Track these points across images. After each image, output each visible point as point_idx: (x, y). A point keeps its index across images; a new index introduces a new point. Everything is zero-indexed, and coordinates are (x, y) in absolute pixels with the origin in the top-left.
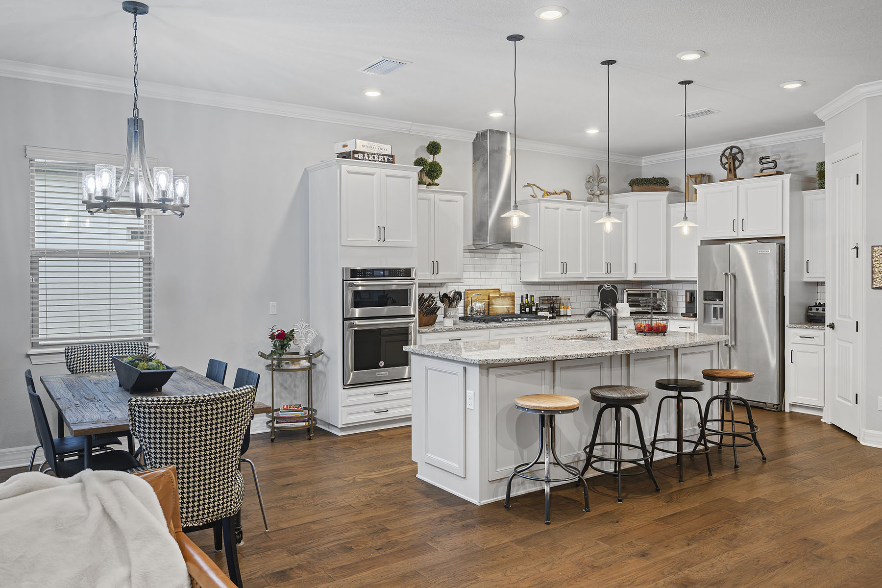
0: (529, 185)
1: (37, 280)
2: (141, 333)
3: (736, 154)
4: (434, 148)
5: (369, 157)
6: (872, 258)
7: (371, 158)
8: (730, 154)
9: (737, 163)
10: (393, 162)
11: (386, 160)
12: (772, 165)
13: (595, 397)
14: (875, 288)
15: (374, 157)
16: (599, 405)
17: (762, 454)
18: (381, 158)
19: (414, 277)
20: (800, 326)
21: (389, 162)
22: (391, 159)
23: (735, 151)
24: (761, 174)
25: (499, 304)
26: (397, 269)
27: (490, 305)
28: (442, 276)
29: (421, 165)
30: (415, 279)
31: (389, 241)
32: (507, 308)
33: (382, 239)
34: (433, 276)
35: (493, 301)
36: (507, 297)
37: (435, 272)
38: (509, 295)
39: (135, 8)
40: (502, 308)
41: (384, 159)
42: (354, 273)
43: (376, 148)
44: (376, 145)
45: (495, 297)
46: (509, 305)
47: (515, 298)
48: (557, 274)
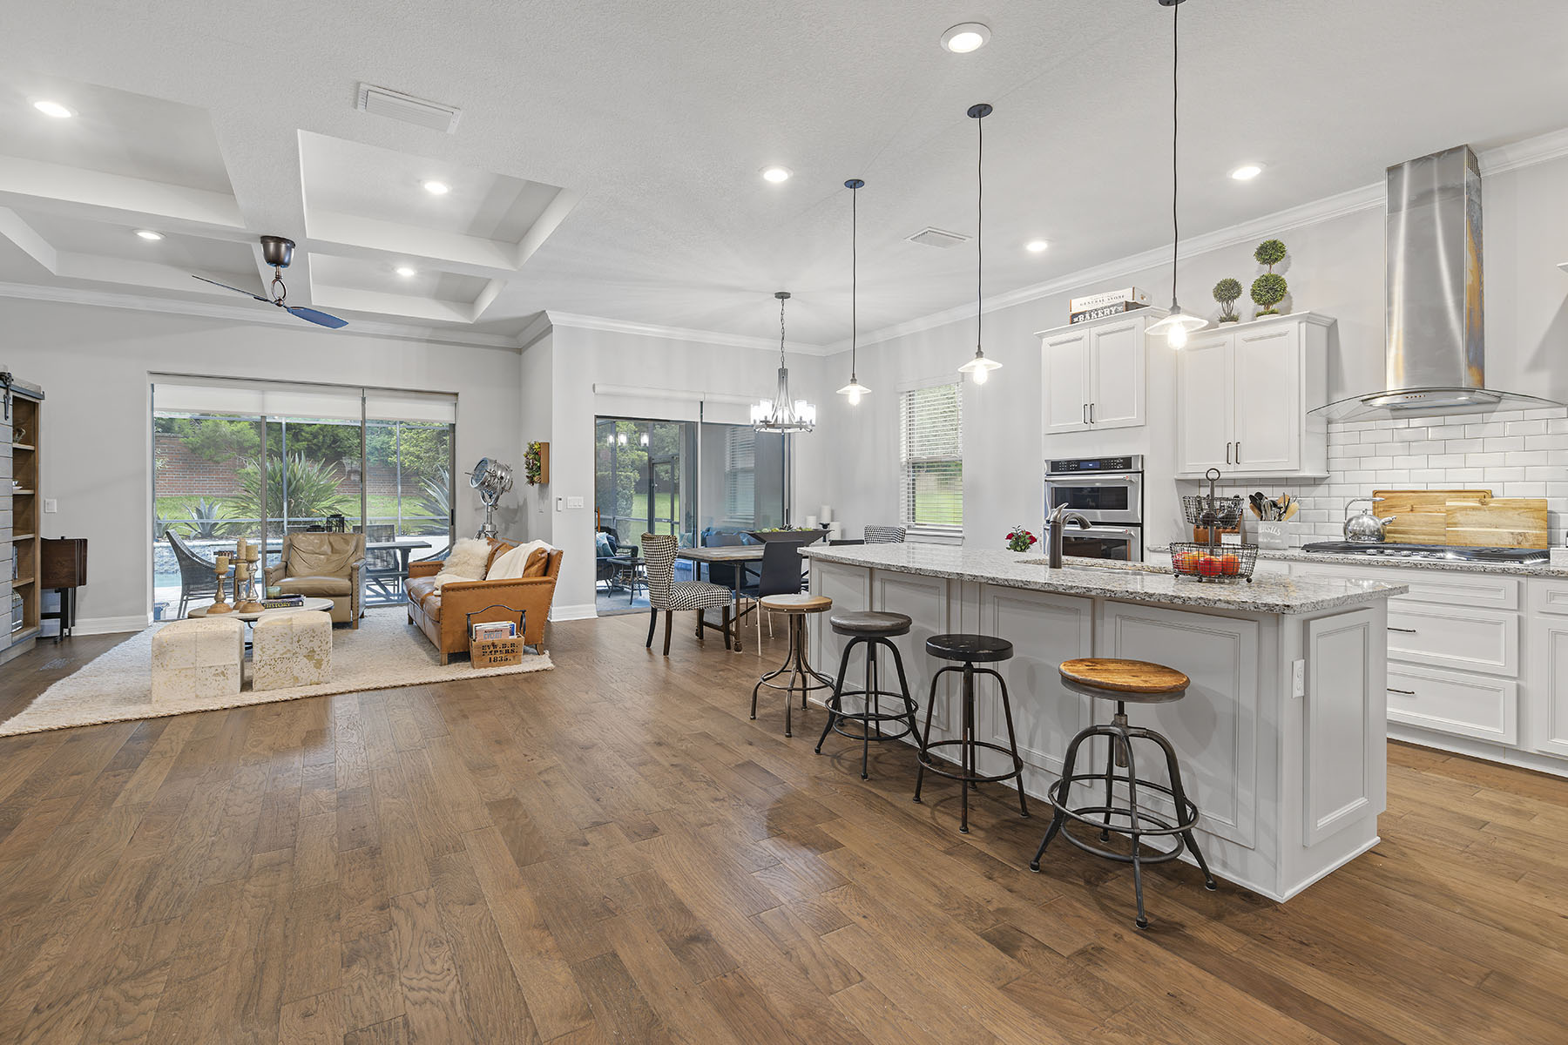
5: (1090, 316)
7: (1094, 316)
11: (1113, 312)
15: (1097, 314)
18: (1107, 311)
19: (1138, 468)
21: (1117, 313)
25: (1481, 525)
26: (1112, 459)
27: (1448, 525)
28: (1251, 466)
29: (1228, 291)
30: (1142, 472)
31: (1102, 422)
32: (1512, 533)
33: (1088, 420)
34: (1231, 468)
35: (1459, 517)
36: (1515, 509)
37: (1232, 459)
38: (1522, 505)
39: (783, 296)
40: (1493, 534)
41: (1111, 311)
42: (1056, 466)
43: (1105, 299)
44: (1105, 296)
45: (1465, 508)
46: (1524, 527)
47: (1551, 512)
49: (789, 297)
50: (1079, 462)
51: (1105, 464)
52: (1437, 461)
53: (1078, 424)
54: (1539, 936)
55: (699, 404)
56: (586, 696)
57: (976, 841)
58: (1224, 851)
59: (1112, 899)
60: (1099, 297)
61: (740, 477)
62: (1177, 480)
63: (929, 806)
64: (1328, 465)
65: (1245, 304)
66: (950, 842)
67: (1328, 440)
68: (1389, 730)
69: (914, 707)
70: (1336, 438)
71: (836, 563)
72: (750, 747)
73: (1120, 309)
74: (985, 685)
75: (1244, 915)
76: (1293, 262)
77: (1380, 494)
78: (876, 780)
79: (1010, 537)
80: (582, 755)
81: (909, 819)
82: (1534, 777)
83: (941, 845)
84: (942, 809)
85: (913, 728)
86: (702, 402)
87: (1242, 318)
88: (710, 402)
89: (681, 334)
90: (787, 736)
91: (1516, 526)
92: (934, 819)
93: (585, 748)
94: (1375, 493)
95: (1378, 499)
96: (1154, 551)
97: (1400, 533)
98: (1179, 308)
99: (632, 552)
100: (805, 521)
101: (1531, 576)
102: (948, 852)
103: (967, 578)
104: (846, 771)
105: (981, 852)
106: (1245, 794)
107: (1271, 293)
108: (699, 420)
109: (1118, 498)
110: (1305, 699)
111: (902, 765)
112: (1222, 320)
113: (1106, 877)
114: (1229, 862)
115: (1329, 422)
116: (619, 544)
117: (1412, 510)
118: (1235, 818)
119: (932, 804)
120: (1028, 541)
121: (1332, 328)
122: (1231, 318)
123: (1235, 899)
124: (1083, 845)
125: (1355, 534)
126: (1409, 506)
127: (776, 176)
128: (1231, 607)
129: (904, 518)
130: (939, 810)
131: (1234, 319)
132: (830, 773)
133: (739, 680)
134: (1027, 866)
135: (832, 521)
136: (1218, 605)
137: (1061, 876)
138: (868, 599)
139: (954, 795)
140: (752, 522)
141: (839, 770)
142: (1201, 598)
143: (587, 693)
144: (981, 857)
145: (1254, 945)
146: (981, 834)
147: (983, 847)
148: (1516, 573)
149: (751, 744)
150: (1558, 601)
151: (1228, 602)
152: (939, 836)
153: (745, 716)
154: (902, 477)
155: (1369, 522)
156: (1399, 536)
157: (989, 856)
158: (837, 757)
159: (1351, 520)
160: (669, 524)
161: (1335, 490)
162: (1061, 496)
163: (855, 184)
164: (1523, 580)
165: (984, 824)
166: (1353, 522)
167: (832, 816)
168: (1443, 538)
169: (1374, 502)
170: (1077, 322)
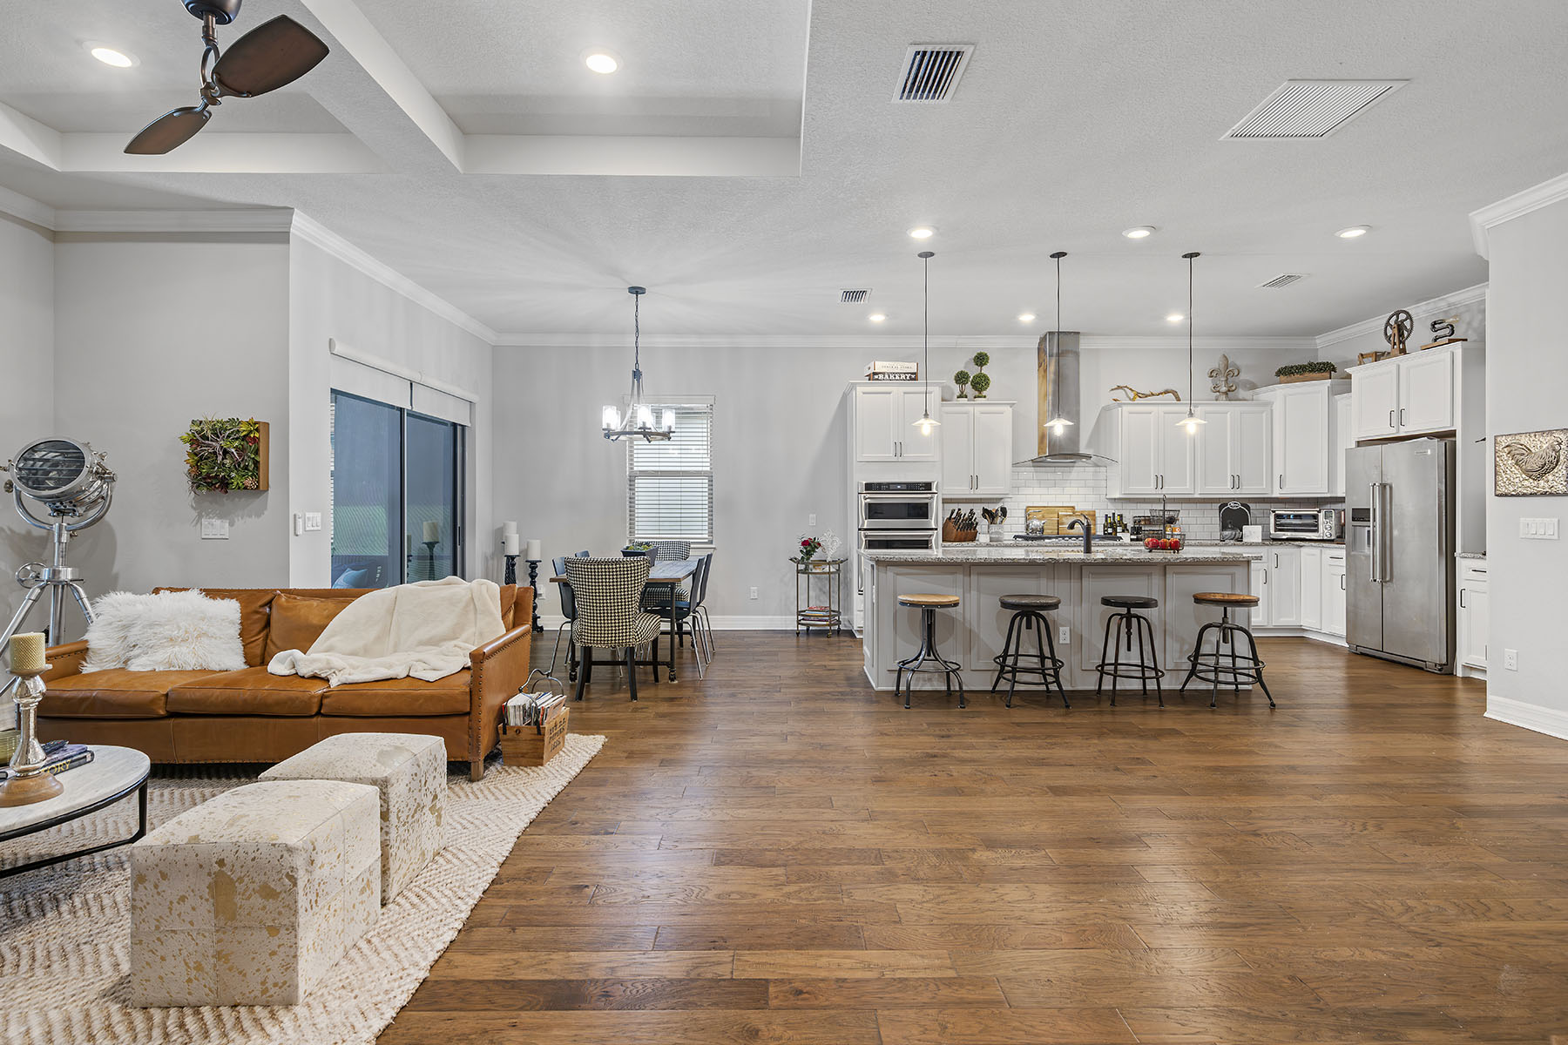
0: (1119, 387)
1: (634, 494)
2: (706, 536)
3: (1402, 321)
4: (981, 359)
5: (889, 377)
6: (1496, 452)
7: (892, 377)
8: (1396, 322)
9: (1406, 333)
10: (915, 379)
11: (908, 378)
12: (1447, 331)
13: (1005, 605)
14: (1501, 495)
15: (895, 377)
16: (1011, 613)
17: (1270, 699)
18: (903, 377)
19: (934, 490)
20: (1473, 555)
21: (911, 379)
22: (913, 376)
23: (1402, 316)
24: (1436, 344)
26: (916, 483)
27: (1059, 524)
28: (984, 490)
29: (961, 378)
30: (937, 493)
31: (907, 456)
33: (898, 454)
34: (972, 492)
35: (1065, 520)
37: (974, 486)
39: (637, 291)
41: (906, 377)
42: (869, 487)
43: (898, 367)
44: (899, 364)
45: (1067, 515)
47: (1096, 517)
48: (1149, 490)
49: (643, 294)
50: (889, 484)
51: (912, 487)
52: (1052, 491)
53: (891, 456)
55: (409, 384)
60: (896, 364)
62: (943, 500)
65: (969, 388)
76: (990, 369)
77: (1030, 508)
87: (968, 397)
88: (421, 385)
94: (1027, 508)
95: (1029, 511)
107: (982, 385)
108: (409, 408)
112: (960, 397)
117: (1043, 517)
122: (963, 396)
126: (1042, 515)
131: (965, 397)
155: (1036, 524)
169: (1027, 513)
170: (877, 379)
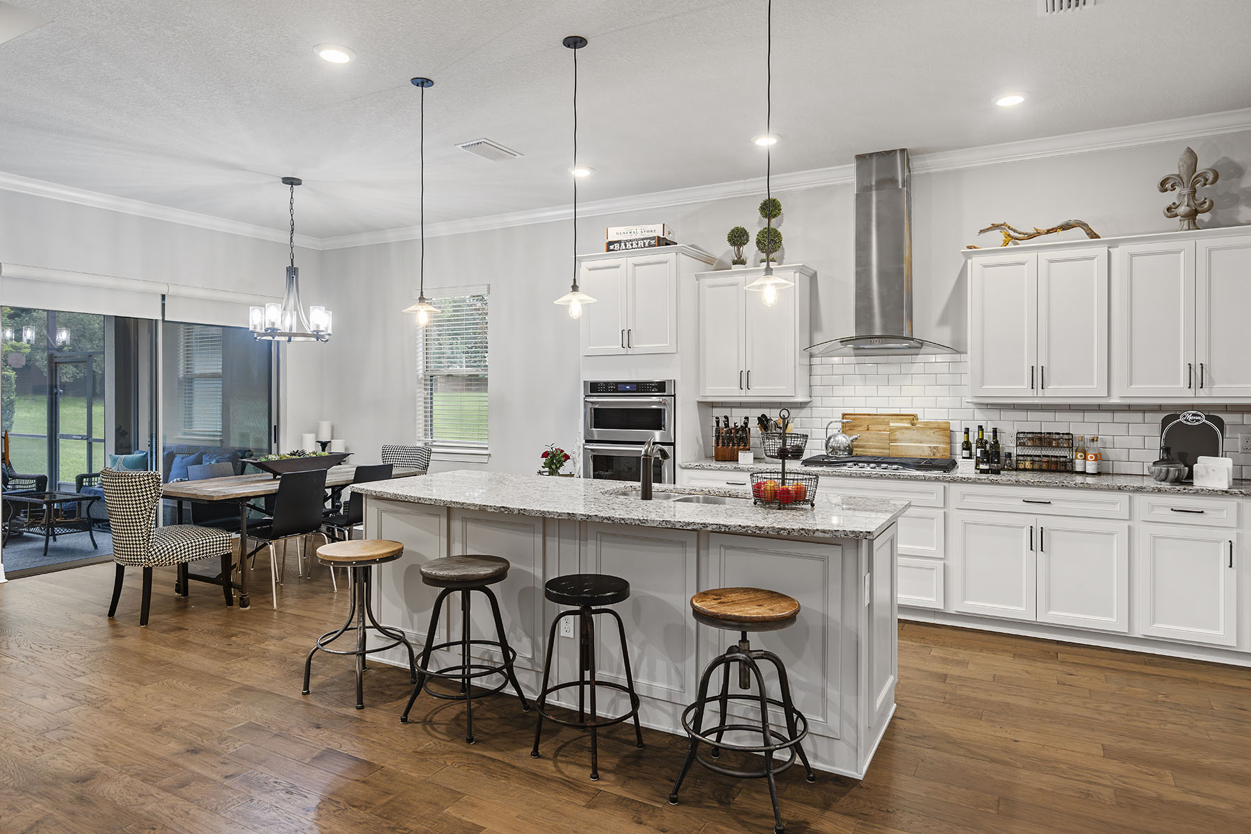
0: (994, 226)
4: (770, 208)
5: (626, 245)
7: (629, 246)
11: (647, 245)
15: (632, 245)
18: (640, 243)
19: (672, 392)
21: (650, 246)
25: (911, 441)
26: (648, 383)
27: (892, 441)
28: (758, 391)
29: (738, 237)
30: (674, 396)
31: (638, 347)
32: (930, 447)
33: (625, 344)
34: (743, 392)
35: (898, 435)
36: (931, 429)
37: (744, 386)
38: (936, 426)
39: (291, 182)
40: (919, 448)
41: (644, 243)
42: (595, 388)
43: (639, 231)
44: (639, 228)
45: (902, 428)
46: (937, 442)
47: (951, 431)
48: (1021, 391)
49: (300, 184)
50: (617, 384)
51: (641, 387)
52: (883, 391)
53: (617, 348)
54: (1009, 760)
55: (160, 298)
56: (46, 703)
57: (609, 786)
58: (815, 745)
59: (747, 813)
60: (633, 228)
61: (198, 386)
62: (698, 402)
63: (549, 759)
64: (811, 391)
65: (750, 250)
66: (586, 793)
67: (810, 370)
68: (899, 612)
69: (511, 656)
70: (817, 370)
71: (399, 501)
72: (318, 731)
73: (653, 242)
74: (604, 626)
75: (843, 799)
76: (785, 221)
77: (847, 416)
78: (482, 741)
79: (545, 455)
80: (82, 791)
81: (536, 779)
82: (956, 632)
83: (581, 801)
84: (563, 759)
85: (511, 678)
86: (163, 297)
87: (749, 262)
88: (174, 296)
89: (135, 208)
90: (358, 708)
91: (932, 442)
92: (560, 771)
93: (83, 780)
94: (844, 415)
95: (844, 421)
96: (686, 468)
97: (860, 447)
98: (772, 270)
99: (37, 483)
100: (301, 440)
101: (952, 482)
102: (590, 806)
103: (579, 518)
104: (447, 738)
105: (620, 797)
106: (833, 693)
107: (770, 242)
108: (160, 318)
109: (654, 419)
110: (870, 606)
111: (501, 717)
112: (735, 263)
113: (732, 792)
114: (819, 754)
115: (811, 356)
116: (12, 474)
117: (868, 429)
118: (824, 715)
119: (550, 755)
120: (563, 459)
121: (813, 278)
122: (740, 261)
123: (831, 786)
124: (723, 770)
125: (834, 449)
126: (866, 426)
127: (335, 56)
128: (826, 535)
129: (420, 435)
130: (561, 762)
131: (743, 263)
132: (428, 743)
133: (262, 646)
134: (666, 801)
135: (332, 438)
136: (816, 534)
137: (698, 803)
138: (445, 540)
139: (566, 740)
140: (218, 438)
141: (436, 737)
142: (803, 529)
143: (44, 698)
144: (622, 802)
145: (861, 824)
146: (611, 777)
147: (618, 791)
148: (944, 480)
149: (318, 727)
150: (967, 499)
151: (824, 531)
152: (574, 790)
153: (296, 692)
154: (419, 391)
155: (843, 440)
156: (860, 449)
157: (629, 799)
158: (427, 722)
159: (830, 438)
160: (85, 442)
161: (816, 412)
162: (601, 418)
163: (423, 82)
164: (947, 485)
165: (610, 767)
166: (832, 440)
167: (456, 796)
168: (887, 451)
169: (843, 423)
170: (613, 250)
